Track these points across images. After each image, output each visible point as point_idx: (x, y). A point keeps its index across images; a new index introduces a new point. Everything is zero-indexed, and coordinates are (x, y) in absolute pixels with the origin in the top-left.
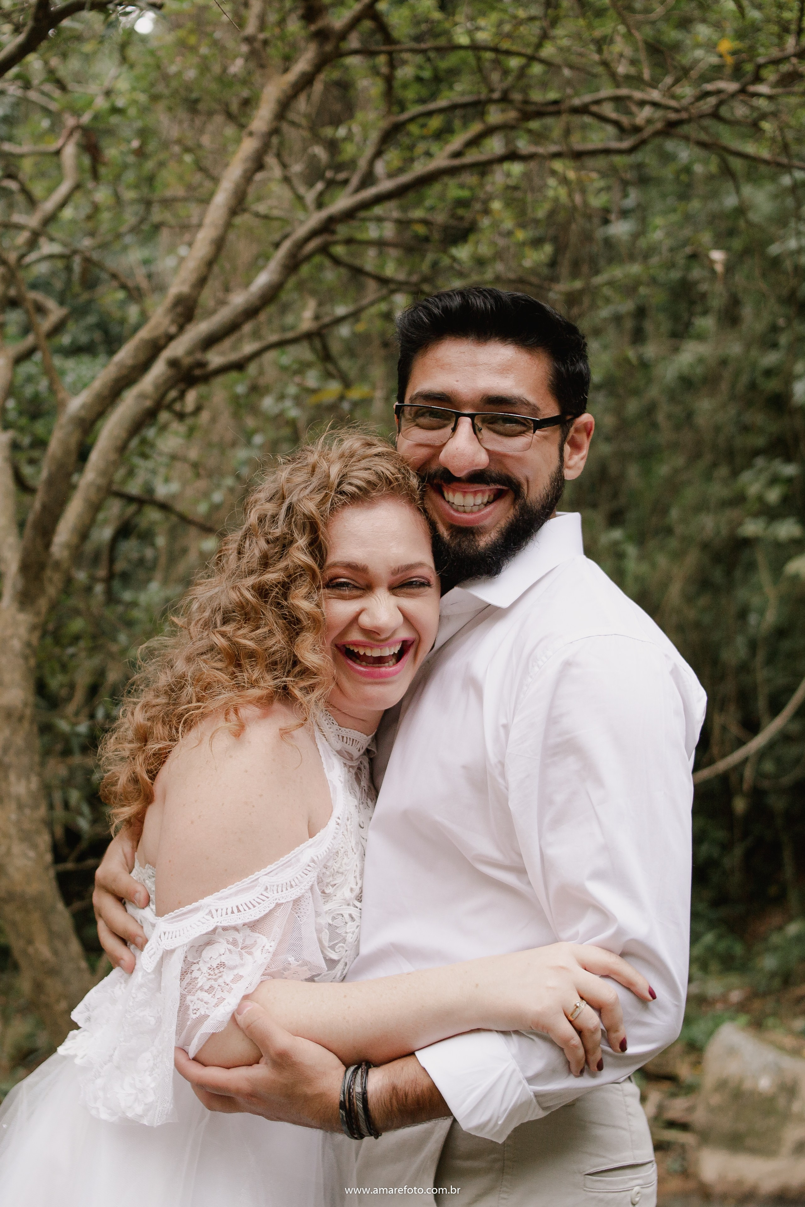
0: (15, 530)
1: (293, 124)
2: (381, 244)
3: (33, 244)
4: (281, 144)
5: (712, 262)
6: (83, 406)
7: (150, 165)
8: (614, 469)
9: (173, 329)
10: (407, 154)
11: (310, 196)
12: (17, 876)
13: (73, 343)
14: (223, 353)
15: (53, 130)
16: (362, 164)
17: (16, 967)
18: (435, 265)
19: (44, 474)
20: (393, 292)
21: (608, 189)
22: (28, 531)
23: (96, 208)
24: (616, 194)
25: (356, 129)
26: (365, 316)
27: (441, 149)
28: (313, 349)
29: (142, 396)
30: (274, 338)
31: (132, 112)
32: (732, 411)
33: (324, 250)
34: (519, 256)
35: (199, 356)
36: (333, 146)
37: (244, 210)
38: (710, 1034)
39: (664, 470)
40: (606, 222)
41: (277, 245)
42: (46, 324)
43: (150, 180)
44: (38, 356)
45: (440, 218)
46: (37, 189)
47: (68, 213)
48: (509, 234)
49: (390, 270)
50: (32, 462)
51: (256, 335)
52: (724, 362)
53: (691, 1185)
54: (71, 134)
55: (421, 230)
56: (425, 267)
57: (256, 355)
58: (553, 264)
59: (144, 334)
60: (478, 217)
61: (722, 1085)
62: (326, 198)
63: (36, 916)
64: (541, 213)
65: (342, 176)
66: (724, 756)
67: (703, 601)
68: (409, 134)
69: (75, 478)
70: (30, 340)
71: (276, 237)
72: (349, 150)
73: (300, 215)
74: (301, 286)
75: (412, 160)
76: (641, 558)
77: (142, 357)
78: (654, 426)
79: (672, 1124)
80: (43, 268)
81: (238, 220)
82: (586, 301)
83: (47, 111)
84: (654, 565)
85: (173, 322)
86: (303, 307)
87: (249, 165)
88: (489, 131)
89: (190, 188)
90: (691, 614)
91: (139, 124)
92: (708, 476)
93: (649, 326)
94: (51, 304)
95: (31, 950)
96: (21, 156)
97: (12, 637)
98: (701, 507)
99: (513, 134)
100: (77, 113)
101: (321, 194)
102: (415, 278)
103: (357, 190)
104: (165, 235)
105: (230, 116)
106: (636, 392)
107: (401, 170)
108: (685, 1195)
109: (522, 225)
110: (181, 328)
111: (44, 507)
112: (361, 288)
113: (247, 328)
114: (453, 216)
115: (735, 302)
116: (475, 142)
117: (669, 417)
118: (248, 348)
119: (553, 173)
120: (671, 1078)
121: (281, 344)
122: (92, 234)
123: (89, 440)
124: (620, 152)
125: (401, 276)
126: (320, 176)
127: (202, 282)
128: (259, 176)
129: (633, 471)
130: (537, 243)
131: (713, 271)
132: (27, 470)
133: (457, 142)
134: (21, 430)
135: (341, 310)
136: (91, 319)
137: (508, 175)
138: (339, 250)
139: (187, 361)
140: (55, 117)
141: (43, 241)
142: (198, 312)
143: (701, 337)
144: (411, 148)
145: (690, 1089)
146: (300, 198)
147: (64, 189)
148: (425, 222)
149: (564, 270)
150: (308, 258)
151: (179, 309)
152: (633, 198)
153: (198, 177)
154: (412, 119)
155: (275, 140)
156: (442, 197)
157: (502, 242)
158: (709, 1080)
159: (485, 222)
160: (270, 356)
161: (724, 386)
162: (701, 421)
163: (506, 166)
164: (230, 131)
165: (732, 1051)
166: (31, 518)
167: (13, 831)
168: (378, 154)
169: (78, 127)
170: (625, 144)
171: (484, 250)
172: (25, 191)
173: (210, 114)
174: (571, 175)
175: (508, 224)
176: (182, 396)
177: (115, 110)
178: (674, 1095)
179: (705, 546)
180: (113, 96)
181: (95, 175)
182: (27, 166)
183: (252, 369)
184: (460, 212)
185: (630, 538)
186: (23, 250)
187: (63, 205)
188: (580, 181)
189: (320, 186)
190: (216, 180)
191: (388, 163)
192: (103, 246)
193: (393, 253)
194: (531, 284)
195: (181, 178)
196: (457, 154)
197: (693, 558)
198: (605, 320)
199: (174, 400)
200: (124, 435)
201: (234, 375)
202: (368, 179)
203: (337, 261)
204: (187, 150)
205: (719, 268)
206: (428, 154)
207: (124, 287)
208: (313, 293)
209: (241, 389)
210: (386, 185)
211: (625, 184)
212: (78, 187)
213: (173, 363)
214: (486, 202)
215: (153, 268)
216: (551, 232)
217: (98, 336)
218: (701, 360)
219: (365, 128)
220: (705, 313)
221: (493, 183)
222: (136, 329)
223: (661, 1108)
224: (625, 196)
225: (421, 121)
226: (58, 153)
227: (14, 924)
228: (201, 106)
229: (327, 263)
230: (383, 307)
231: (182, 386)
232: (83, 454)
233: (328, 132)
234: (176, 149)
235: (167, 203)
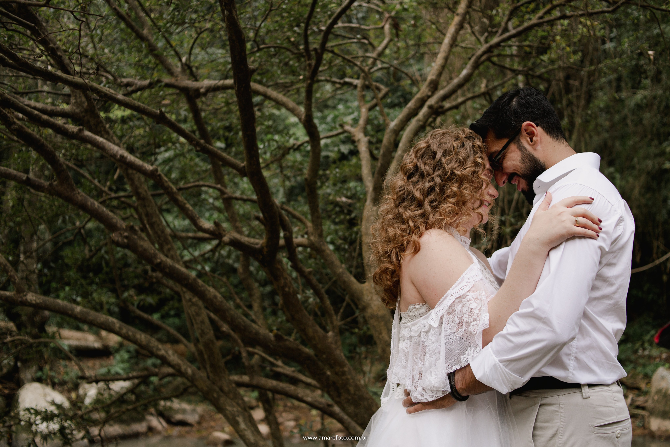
0: (371, 175)
1: (474, 10)
2: (512, 56)
3: (374, 64)
4: (470, 17)
5: (649, 55)
6: (396, 125)
7: (419, 30)
8: (610, 143)
9: (430, 93)
10: (520, 19)
11: (482, 39)
12: (375, 308)
13: (391, 102)
14: (450, 103)
15: (381, 19)
16: (503, 24)
17: (375, 343)
18: (534, 64)
19: (381, 152)
20: (517, 75)
21: (604, 28)
22: (376, 175)
23: (398, 48)
24: (607, 31)
25: (500, 10)
26: (506, 85)
27: (535, 16)
28: (486, 100)
29: (419, 120)
30: (469, 95)
31: (411, 10)
32: (659, 117)
33: (489, 59)
34: (568, 57)
35: (440, 104)
36: (491, 18)
37: (457, 46)
38: (654, 371)
39: (631, 143)
40: (604, 42)
41: (470, 59)
42: (380, 95)
43: (419, 37)
44: (378, 108)
45: (536, 44)
46: (375, 43)
47: (387, 51)
48: (564, 49)
49: (516, 67)
50: (377, 149)
51: (463, 95)
52: (655, 98)
53: (646, 432)
54: (387, 20)
55: (528, 49)
56: (530, 64)
57: (464, 102)
58: (582, 61)
59: (418, 96)
60: (551, 42)
61: (659, 391)
62: (489, 39)
63: (382, 323)
64: (576, 40)
65: (494, 30)
66: (658, 258)
67: (648, 196)
68: (521, 11)
69: (393, 154)
70: (375, 101)
71: (470, 56)
72: (498, 19)
73: (479, 46)
74: (480, 75)
75: (523, 21)
76: (622, 179)
77: (418, 105)
78: (627, 125)
79: (638, 407)
80: (379, 74)
81: (454, 50)
82: (597, 74)
83: (378, 12)
84: (627, 182)
85: (429, 90)
86: (481, 83)
87: (457, 27)
88: (554, 7)
89: (435, 38)
90: (643, 201)
91: (413, 15)
92: (649, 145)
93: (623, 85)
94: (382, 87)
95: (381, 337)
96: (368, 30)
97: (371, 216)
98: (647, 157)
99: (564, 8)
100: (389, 12)
101: (487, 38)
102: (526, 69)
103: (502, 34)
104: (426, 57)
105: (449, 9)
106: (618, 112)
107: (519, 26)
108: (644, 436)
109: (569, 46)
110: (433, 93)
111: (382, 165)
112: (504, 75)
113: (459, 92)
114: (541, 43)
115: (659, 72)
116: (548, 12)
117: (632, 121)
118: (460, 100)
119: (581, 23)
120: (638, 389)
121: (473, 98)
122: (397, 59)
123: (398, 138)
124: (608, 12)
125: (520, 68)
126: (486, 30)
127: (440, 74)
128: (462, 32)
129: (617, 144)
130: (575, 52)
131: (650, 59)
132: (375, 152)
133: (541, 13)
134: (372, 136)
135: (496, 83)
136: (399, 93)
137: (562, 25)
138: (495, 59)
139: (436, 106)
140: (381, 14)
141: (378, 62)
142: (439, 87)
143: (644, 88)
144: (523, 17)
145: (646, 393)
146: (478, 39)
147: (385, 42)
148: (529, 46)
149: (587, 63)
150: (483, 63)
151: (432, 85)
152: (615, 33)
153: (438, 34)
154: (522, 5)
155: (467, 17)
156: (535, 36)
157: (561, 53)
158: (653, 390)
159: (554, 45)
160: (469, 103)
161: (655, 107)
162: (645, 122)
163: (562, 21)
164: (449, 15)
165: (663, 378)
166: (377, 169)
167: (373, 291)
168: (509, 19)
169: (390, 17)
170: (611, 9)
171: (554, 56)
172: (371, 44)
173: (442, 8)
174: (589, 23)
175: (563, 45)
176: (435, 120)
177: (405, 10)
178: (639, 396)
179: (648, 173)
180: (403, 4)
181: (397, 36)
182: (371, 34)
183: (462, 108)
184: (543, 41)
185: (617, 171)
186: (371, 66)
187: (386, 48)
188: (592, 25)
189: (486, 34)
190: (444, 35)
191: (513, 23)
192: (402, 64)
193: (517, 59)
194: (573, 69)
195: (431, 35)
196: (541, 18)
197: (643, 178)
198: (604, 83)
199: (431, 122)
200: (412, 136)
201: (455, 111)
202: (506, 30)
203: (494, 64)
204: (433, 23)
205: (652, 57)
206: (530, 19)
207: (411, 79)
208: (485, 77)
209: (458, 117)
210: (513, 32)
211: (611, 27)
212: (391, 40)
213: (430, 107)
214: (554, 37)
215: (423, 72)
216: (581, 48)
217: (402, 100)
218: (645, 97)
219: (504, 10)
220: (646, 78)
221: (556, 29)
222: (415, 94)
223: (633, 400)
224: (611, 31)
225: (526, 5)
226: (383, 28)
227: (374, 327)
228: (438, 6)
229: (490, 64)
230: (513, 81)
231: (434, 116)
232: (396, 145)
233: (489, 12)
234: (429, 23)
235: (426, 45)
